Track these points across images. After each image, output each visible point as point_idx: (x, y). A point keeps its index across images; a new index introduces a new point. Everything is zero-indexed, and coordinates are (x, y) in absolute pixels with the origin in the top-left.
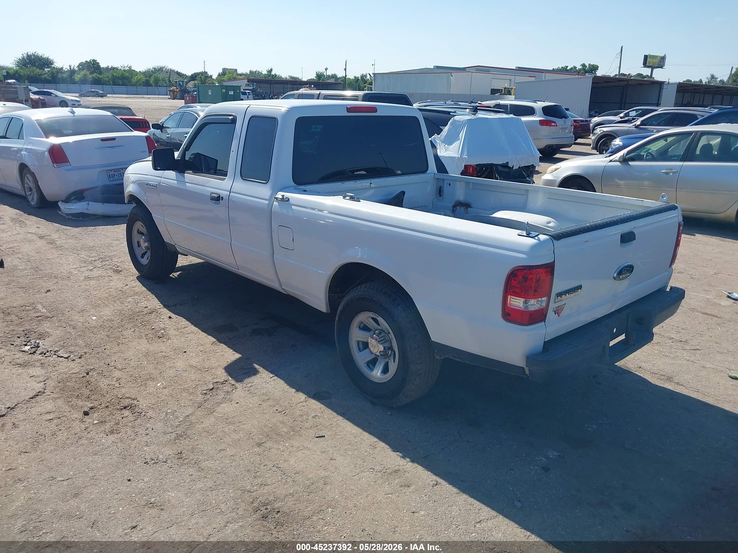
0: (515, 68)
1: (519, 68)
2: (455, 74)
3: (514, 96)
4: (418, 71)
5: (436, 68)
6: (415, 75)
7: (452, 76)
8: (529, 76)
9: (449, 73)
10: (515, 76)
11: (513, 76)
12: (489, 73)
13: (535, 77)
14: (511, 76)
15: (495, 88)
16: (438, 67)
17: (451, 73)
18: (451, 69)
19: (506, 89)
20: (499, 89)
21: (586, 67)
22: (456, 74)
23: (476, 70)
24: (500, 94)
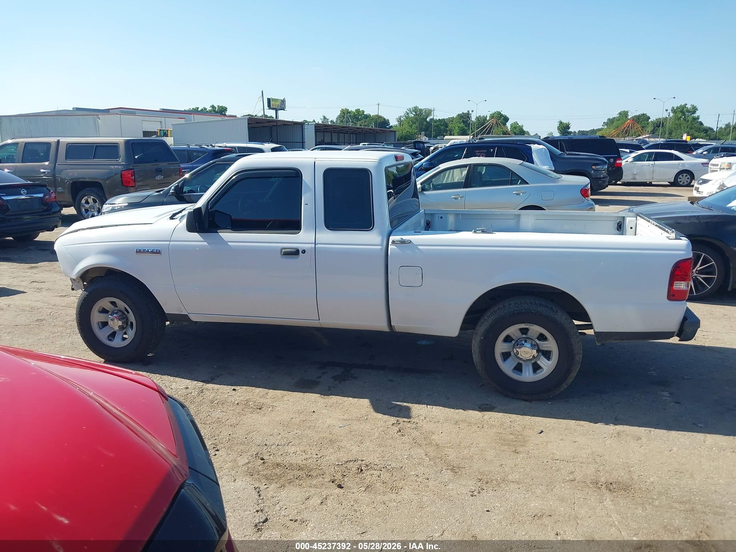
0: (159, 110)
1: (163, 109)
2: (101, 116)
3: (173, 138)
4: (54, 113)
5: (76, 110)
6: (53, 117)
7: (99, 119)
8: (179, 118)
9: (95, 115)
10: (165, 117)
11: (163, 118)
12: (135, 115)
13: (185, 118)
14: (161, 118)
15: (147, 130)
16: (78, 109)
17: (97, 115)
18: (93, 111)
19: (161, 131)
20: (155, 131)
21: (216, 108)
22: (104, 116)
23: (120, 112)
24: (156, 136)
